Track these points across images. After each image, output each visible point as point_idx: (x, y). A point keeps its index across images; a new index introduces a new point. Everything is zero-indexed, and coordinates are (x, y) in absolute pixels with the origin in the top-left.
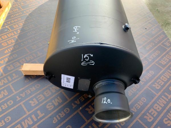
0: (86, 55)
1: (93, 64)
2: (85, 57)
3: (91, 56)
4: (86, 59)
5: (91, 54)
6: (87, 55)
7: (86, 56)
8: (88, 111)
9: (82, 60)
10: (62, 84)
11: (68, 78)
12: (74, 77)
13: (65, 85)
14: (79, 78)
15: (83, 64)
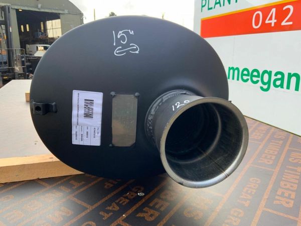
0: (120, 32)
1: (137, 52)
2: (119, 37)
3: (131, 33)
4: (121, 42)
5: (130, 31)
6: (122, 33)
7: (120, 34)
8: (144, 217)
9: (114, 44)
10: (74, 132)
11: (87, 102)
12: (102, 93)
13: (80, 135)
14: (113, 95)
15: (117, 52)
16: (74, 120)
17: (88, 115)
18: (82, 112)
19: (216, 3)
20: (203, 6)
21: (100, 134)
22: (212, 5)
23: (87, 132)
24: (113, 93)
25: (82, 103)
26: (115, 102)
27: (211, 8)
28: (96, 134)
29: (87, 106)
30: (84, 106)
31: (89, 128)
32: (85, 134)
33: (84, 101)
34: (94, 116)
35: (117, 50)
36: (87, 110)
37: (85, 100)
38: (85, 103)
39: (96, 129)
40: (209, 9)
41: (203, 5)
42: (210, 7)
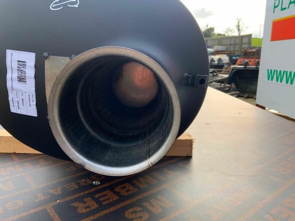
1: (76, 6)
8: (77, 207)
10: (10, 99)
11: (20, 63)
12: (34, 54)
13: (17, 102)
14: (45, 56)
15: (53, 6)
16: (9, 84)
17: (21, 79)
18: (15, 75)
19: (291, 3)
20: (275, 7)
21: (35, 103)
22: (285, 5)
23: (23, 99)
24: (45, 54)
25: (15, 65)
26: (48, 64)
27: (285, 9)
28: (31, 102)
29: (20, 68)
30: (17, 68)
31: (24, 94)
32: (21, 102)
33: (17, 63)
34: (27, 80)
35: (54, 4)
36: (20, 74)
37: (18, 61)
38: (18, 64)
39: (31, 96)
40: (282, 9)
41: (276, 5)
42: (283, 8)
